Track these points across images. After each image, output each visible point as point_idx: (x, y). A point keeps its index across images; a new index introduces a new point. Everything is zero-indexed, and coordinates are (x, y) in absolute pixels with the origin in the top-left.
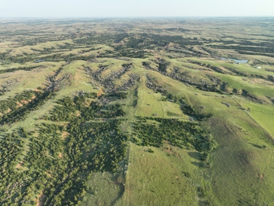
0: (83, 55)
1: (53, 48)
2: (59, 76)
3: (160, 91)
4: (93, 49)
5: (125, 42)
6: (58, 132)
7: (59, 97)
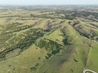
0: (53, 17)
1: (47, 14)
2: (39, 22)
3: (63, 32)
4: (58, 16)
5: (72, 14)
6: (23, 37)
7: (32, 28)
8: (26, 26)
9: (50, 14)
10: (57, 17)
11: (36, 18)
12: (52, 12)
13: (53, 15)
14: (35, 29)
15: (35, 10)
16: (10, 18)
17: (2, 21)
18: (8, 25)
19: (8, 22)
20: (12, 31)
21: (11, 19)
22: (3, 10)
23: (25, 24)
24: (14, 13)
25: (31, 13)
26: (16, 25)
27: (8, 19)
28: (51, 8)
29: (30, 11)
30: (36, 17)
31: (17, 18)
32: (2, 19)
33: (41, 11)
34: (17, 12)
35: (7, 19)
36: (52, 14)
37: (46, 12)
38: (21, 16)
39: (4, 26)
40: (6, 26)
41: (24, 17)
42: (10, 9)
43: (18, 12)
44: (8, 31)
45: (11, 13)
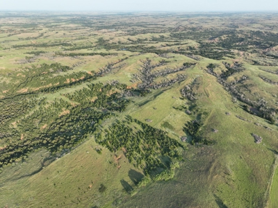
0: (162, 48)
1: (146, 40)
2: (118, 65)
3: (189, 98)
4: (177, 44)
5: (221, 39)
6: (64, 109)
7: (95, 82)
8: (81, 73)
9: (154, 39)
10: (175, 48)
11: (112, 51)
12: (162, 34)
13: (164, 43)
14: (104, 84)
15: (113, 26)
16: (39, 49)
17: (16, 58)
18: (28, 70)
19: (30, 62)
20: (38, 89)
21: (41, 54)
22: (26, 26)
23: (77, 70)
24: (54, 36)
25: (99, 37)
26: (51, 70)
27: (32, 53)
28: (159, 22)
29: (99, 28)
30: (113, 48)
31: (59, 49)
32: (18, 52)
33: (129, 28)
34: (61, 33)
35: (30, 53)
36: (162, 39)
37: (144, 32)
38: (70, 45)
39: (17, 73)
40: (24, 74)
41: (79, 48)
42: (45, 24)
43: (66, 32)
44: (24, 90)
45: (45, 35)
